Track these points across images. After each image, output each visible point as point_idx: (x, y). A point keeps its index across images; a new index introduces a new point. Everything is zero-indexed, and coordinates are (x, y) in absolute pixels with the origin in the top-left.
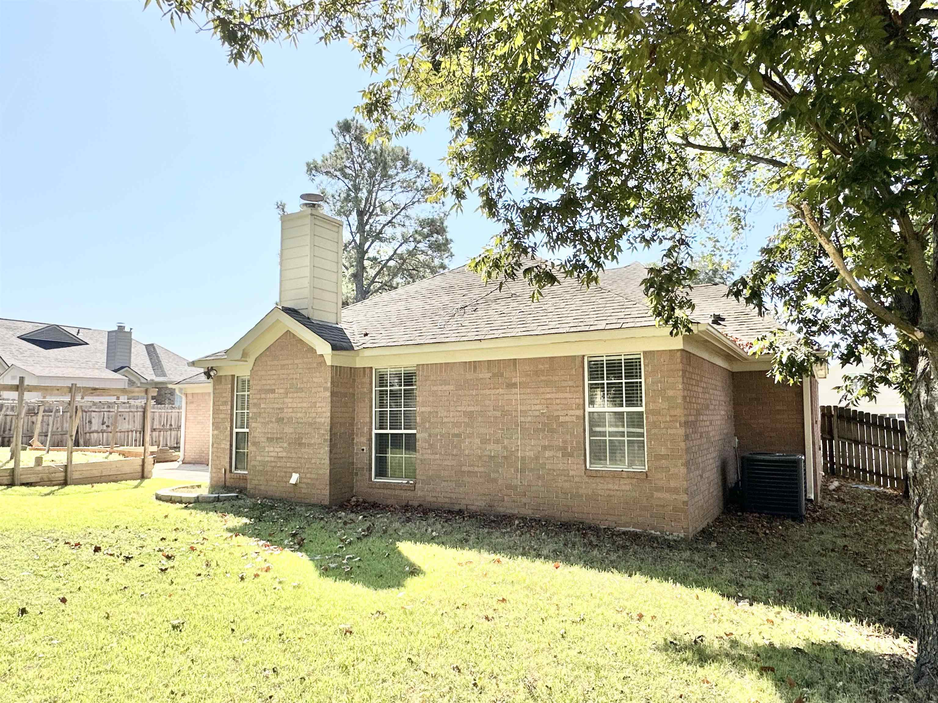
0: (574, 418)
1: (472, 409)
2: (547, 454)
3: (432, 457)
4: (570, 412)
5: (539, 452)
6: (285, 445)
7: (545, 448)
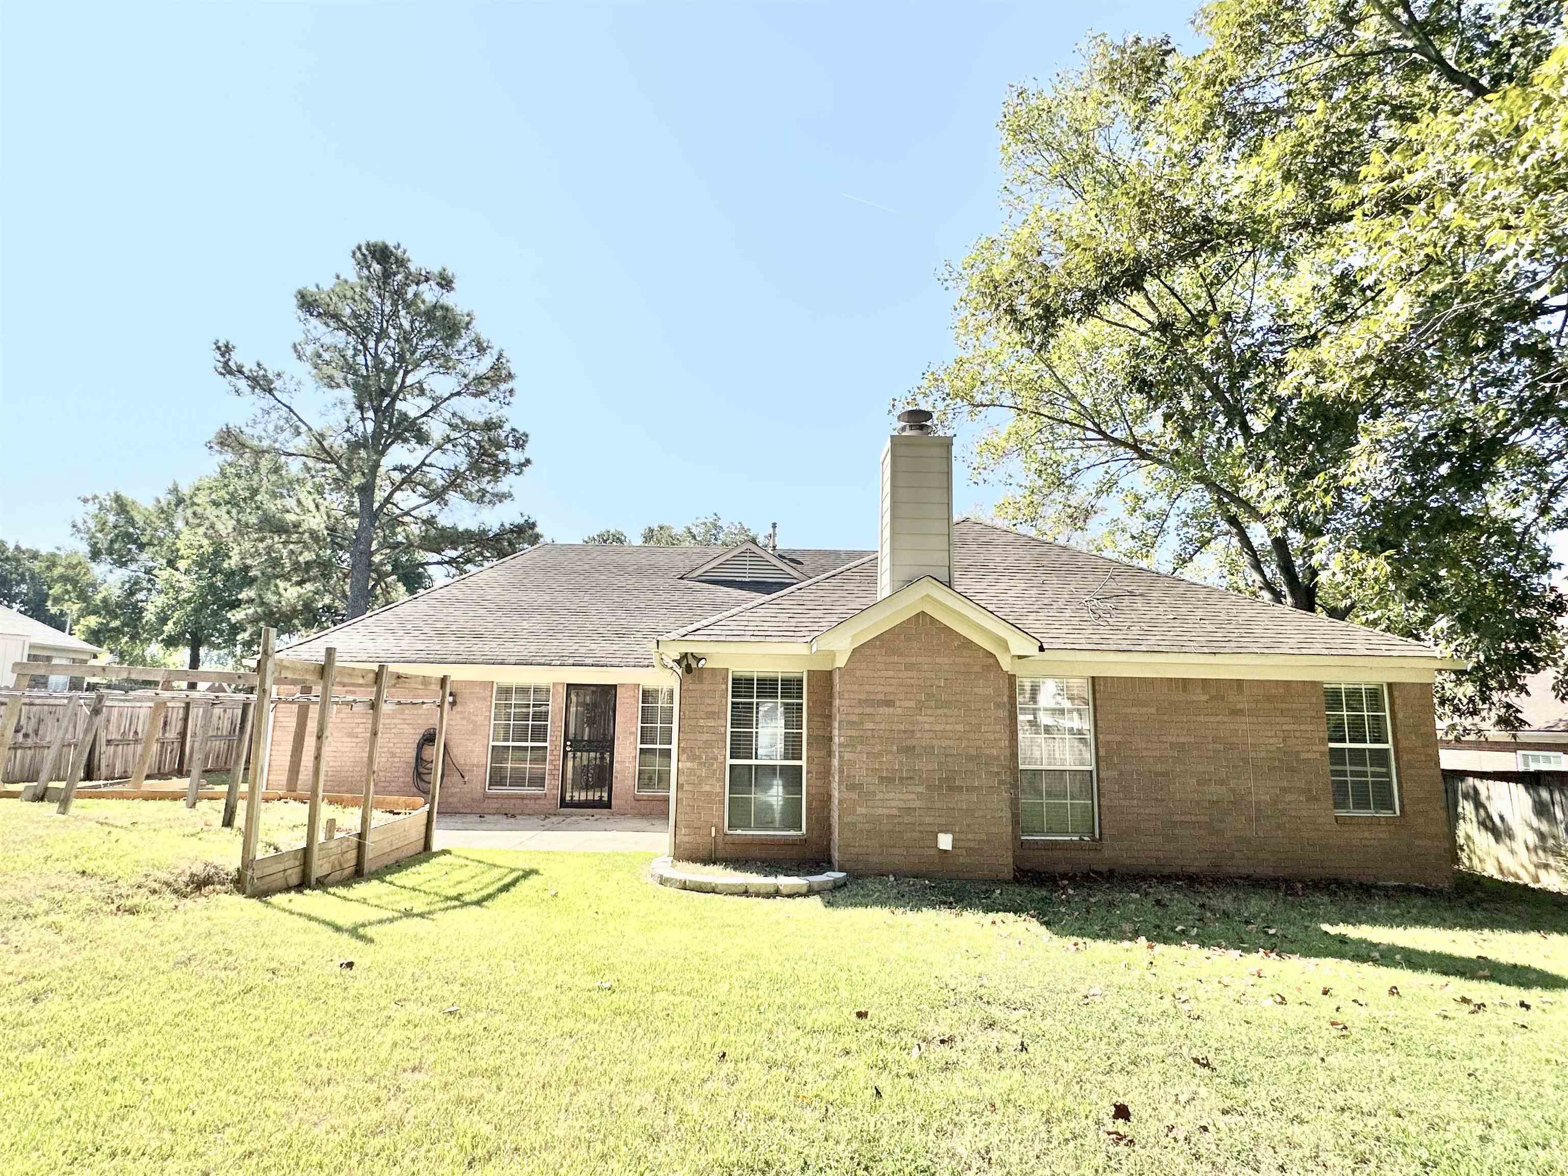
0: (1318, 755)
1: (1182, 739)
2: (1289, 797)
3: (1126, 803)
4: (1315, 748)
5: (1277, 796)
6: (921, 789)
7: (1284, 790)
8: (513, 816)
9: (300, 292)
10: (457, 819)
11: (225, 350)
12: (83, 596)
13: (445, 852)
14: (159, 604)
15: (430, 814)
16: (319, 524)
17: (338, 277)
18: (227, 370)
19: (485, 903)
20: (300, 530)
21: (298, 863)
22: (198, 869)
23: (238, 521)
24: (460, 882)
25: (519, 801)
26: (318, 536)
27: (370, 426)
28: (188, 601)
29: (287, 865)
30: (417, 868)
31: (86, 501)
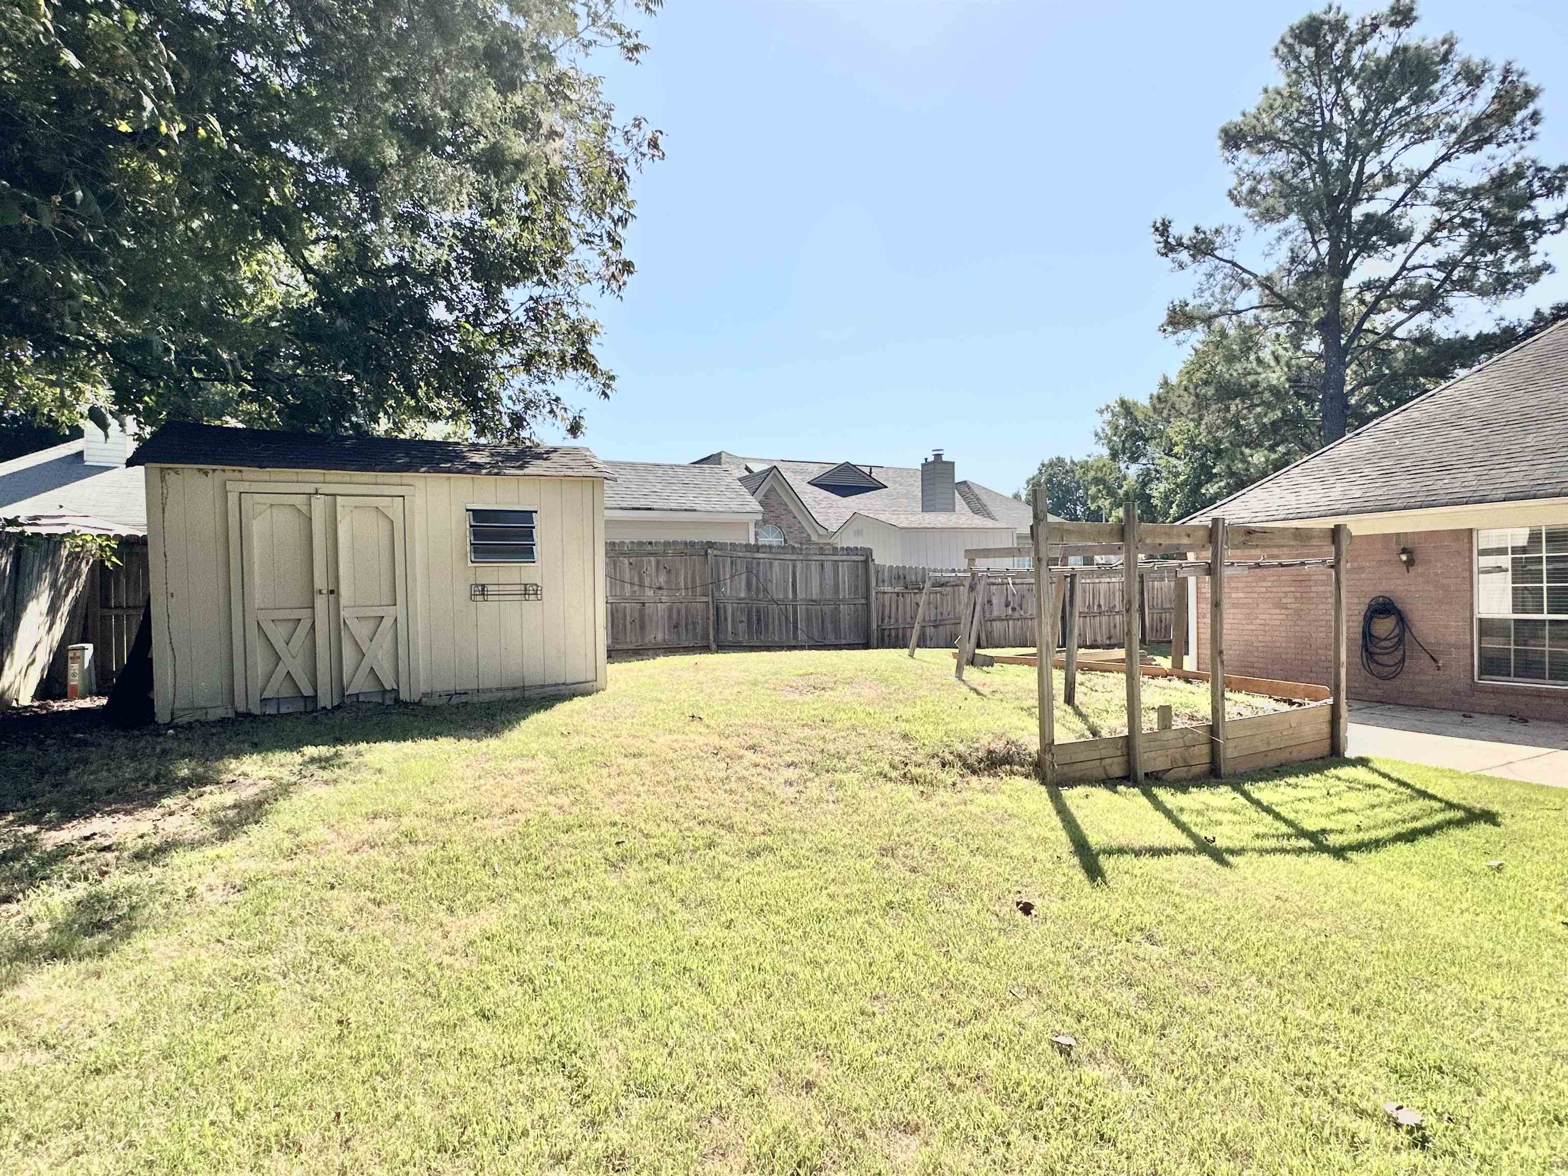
8: (1524, 721)
9: (1225, 131)
10: (1427, 716)
11: (1163, 229)
12: (1111, 493)
13: (1363, 762)
14: (1162, 490)
15: (1335, 710)
16: (1279, 379)
17: (1266, 91)
18: (1169, 248)
19: (1349, 854)
20: (1260, 389)
21: (1119, 753)
22: (999, 746)
23: (1197, 396)
24: (1344, 811)
25: (1536, 701)
26: (1279, 391)
27: (1324, 247)
28: (1185, 483)
29: (1104, 753)
30: (1301, 780)
31: (1101, 412)
